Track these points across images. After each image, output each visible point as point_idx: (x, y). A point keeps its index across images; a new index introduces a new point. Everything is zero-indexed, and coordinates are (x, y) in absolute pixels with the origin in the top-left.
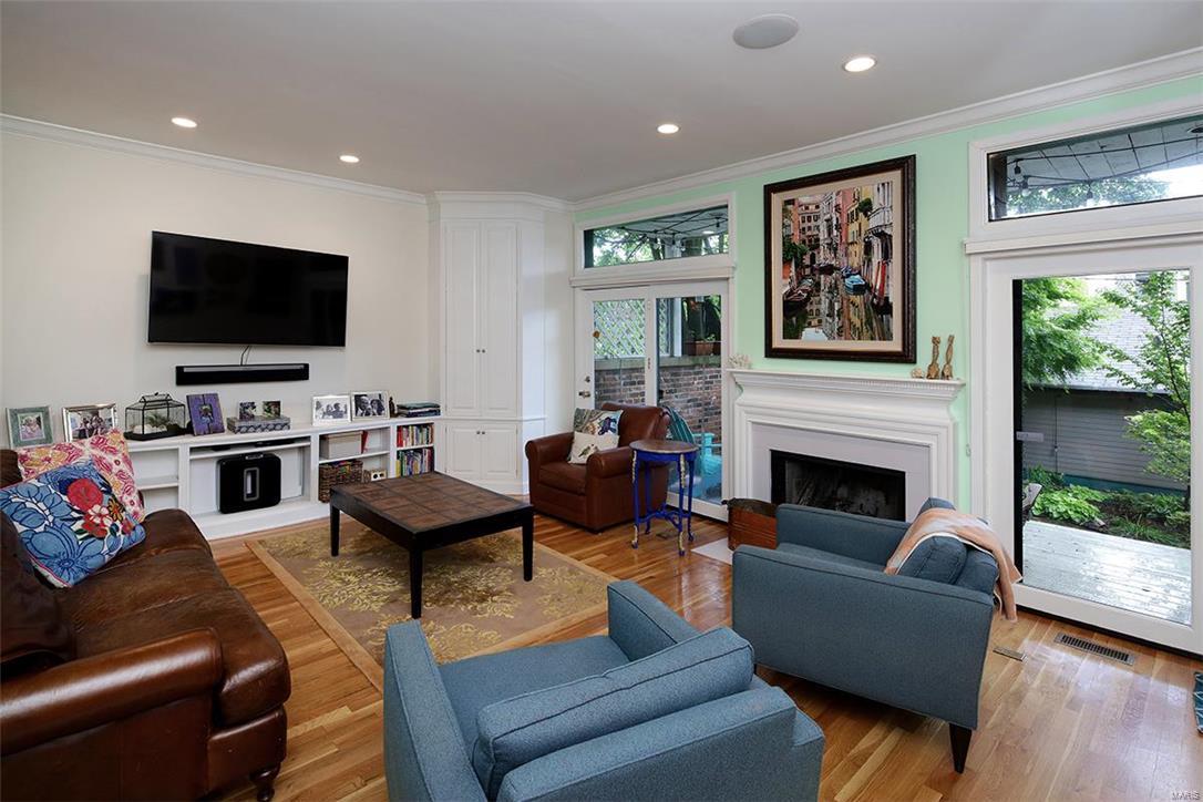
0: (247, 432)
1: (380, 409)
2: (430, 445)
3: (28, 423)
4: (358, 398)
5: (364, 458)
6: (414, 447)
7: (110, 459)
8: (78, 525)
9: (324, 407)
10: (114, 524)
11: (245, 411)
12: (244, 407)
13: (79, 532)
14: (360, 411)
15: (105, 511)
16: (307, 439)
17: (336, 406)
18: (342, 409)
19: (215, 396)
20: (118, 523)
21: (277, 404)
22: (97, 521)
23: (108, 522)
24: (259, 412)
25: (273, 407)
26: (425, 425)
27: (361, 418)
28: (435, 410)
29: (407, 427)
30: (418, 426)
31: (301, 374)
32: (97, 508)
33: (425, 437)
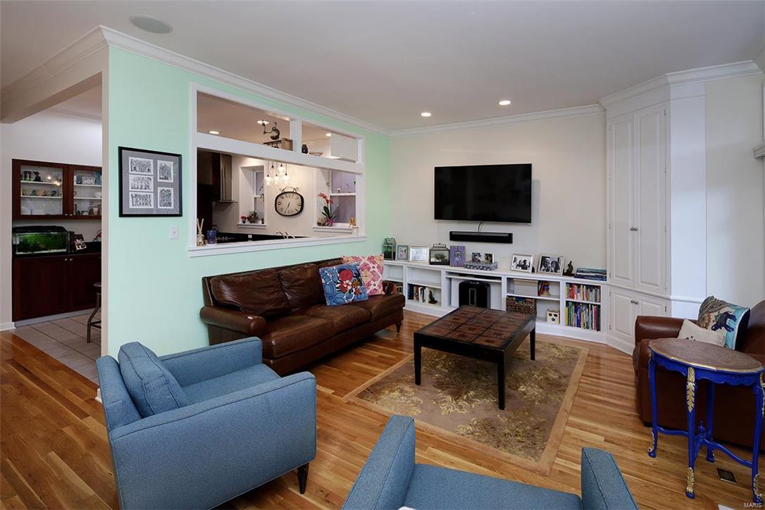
0: (470, 268)
1: (557, 268)
2: (599, 304)
3: (402, 251)
4: (544, 258)
5: (539, 299)
6: (584, 302)
7: (371, 265)
8: (338, 286)
9: (518, 261)
10: (351, 289)
11: (475, 257)
12: (474, 255)
13: (338, 288)
14: (543, 268)
15: (350, 283)
16: (500, 278)
17: (525, 261)
18: (527, 264)
19: (464, 247)
20: (354, 289)
21: (491, 255)
22: (345, 286)
23: (349, 288)
24: (483, 259)
25: (489, 256)
26: (594, 287)
27: (541, 273)
28: (602, 275)
29: (579, 285)
30: (588, 287)
31: (507, 239)
32: (347, 281)
33: (593, 296)
